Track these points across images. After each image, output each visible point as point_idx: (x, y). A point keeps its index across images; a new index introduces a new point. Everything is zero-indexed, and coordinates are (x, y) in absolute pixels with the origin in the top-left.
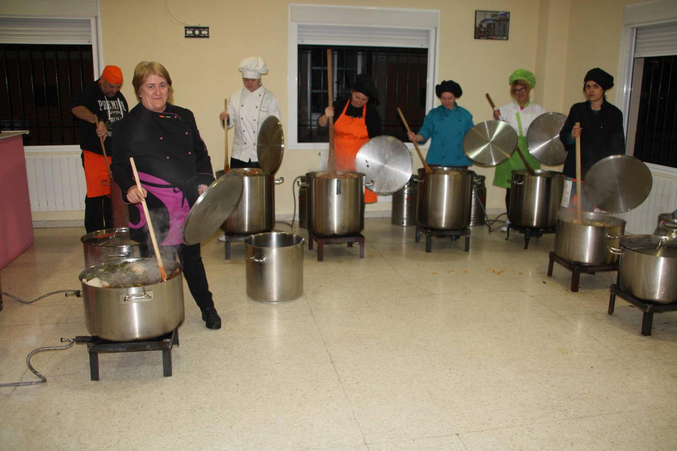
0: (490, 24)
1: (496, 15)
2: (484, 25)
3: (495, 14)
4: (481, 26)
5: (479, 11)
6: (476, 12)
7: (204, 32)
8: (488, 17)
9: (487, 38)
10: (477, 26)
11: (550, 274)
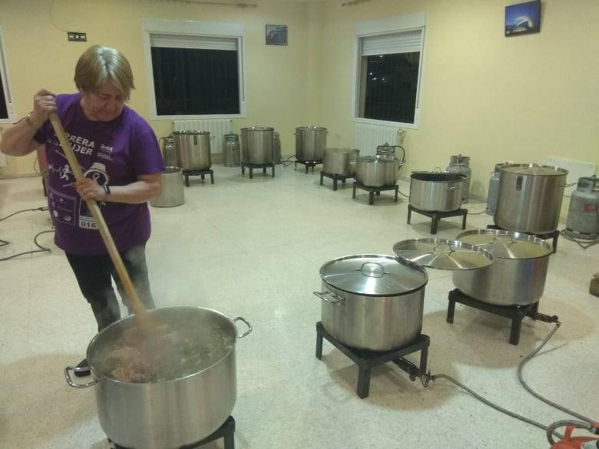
0: (275, 34)
1: (279, 29)
2: (272, 35)
3: (278, 27)
4: (270, 35)
5: (268, 25)
6: (266, 25)
7: (82, 37)
8: (274, 29)
9: (275, 44)
10: (268, 35)
11: (321, 184)
